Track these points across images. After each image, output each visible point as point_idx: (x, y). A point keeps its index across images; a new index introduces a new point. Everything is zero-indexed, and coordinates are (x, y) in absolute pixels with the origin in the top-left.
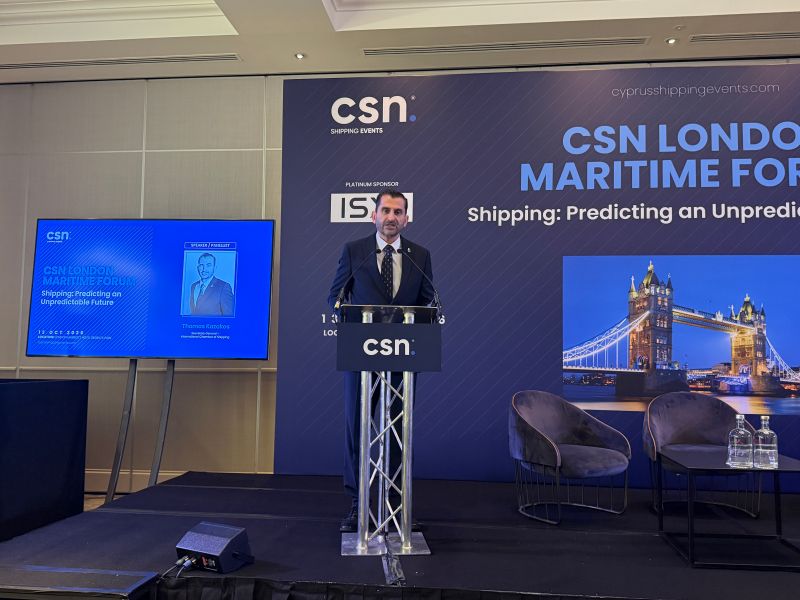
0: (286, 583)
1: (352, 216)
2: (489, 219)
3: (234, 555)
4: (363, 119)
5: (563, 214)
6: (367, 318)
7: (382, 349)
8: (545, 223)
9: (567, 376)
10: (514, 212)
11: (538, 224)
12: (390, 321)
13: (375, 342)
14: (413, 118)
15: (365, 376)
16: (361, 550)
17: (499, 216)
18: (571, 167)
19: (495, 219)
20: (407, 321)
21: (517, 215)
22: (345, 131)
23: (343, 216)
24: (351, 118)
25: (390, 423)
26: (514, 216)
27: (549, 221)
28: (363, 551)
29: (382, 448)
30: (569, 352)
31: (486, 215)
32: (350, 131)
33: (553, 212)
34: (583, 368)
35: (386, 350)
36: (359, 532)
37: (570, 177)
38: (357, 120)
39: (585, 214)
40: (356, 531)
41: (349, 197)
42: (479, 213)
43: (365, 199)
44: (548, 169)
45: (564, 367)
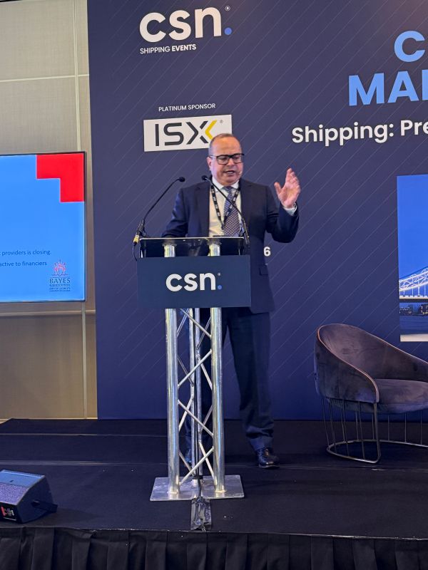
0: (87, 531)
1: (167, 144)
2: (315, 140)
3: (34, 504)
4: (174, 35)
5: (397, 129)
6: (169, 251)
7: (186, 284)
8: (377, 140)
9: (403, 306)
10: (342, 130)
11: (368, 141)
12: (196, 255)
13: (179, 277)
14: (228, 31)
15: (170, 314)
16: (172, 495)
17: (327, 136)
18: (403, 77)
19: (321, 139)
20: (212, 254)
21: (346, 133)
22: (155, 49)
23: (157, 144)
24: (161, 35)
25: (200, 362)
26: (342, 135)
27: (382, 138)
28: (174, 496)
29: (192, 388)
30: (406, 280)
31: (311, 135)
32: (161, 49)
33: (385, 127)
34: (421, 297)
35: (191, 285)
36: (170, 475)
37: (403, 88)
38: (167, 37)
39: (421, 128)
40: (167, 476)
41: (162, 123)
42: (303, 134)
43: (180, 124)
44: (378, 80)
45: (401, 297)
